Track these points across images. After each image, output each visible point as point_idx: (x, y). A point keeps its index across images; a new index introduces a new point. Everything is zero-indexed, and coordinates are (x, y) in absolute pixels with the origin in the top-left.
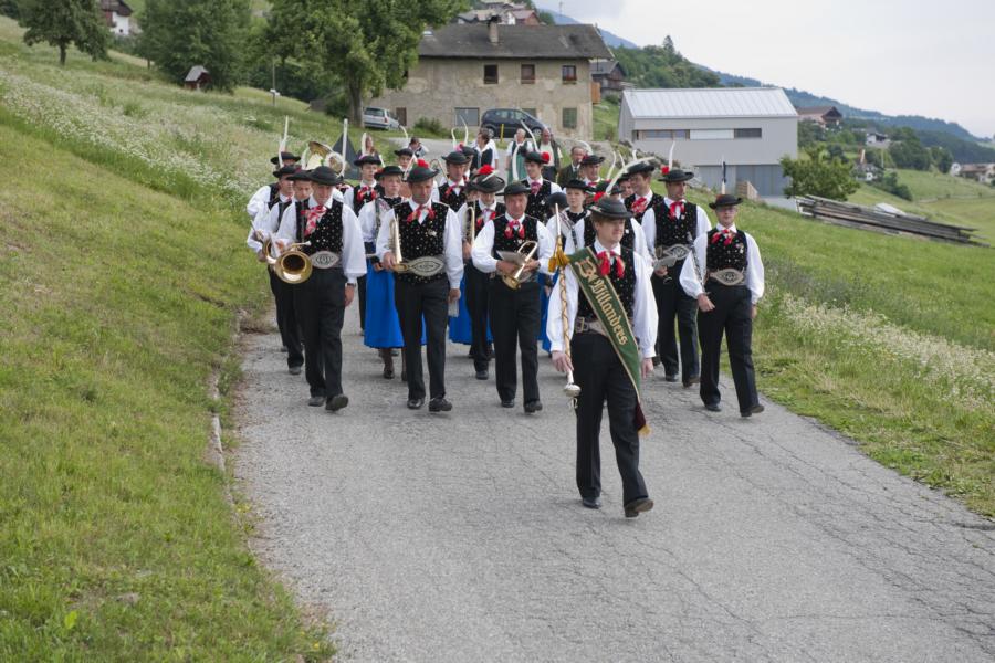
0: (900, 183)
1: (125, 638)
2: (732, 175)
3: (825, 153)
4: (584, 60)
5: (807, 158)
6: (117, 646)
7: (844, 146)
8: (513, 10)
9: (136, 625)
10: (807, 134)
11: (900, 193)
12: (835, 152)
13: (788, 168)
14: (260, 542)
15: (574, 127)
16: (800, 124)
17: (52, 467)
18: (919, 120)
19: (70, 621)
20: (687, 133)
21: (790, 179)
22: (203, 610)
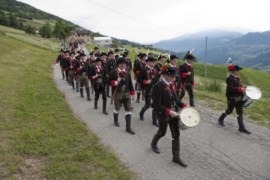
1: (42, 96)
2: (106, 46)
3: (115, 43)
4: (89, 34)
5: (113, 44)
6: (41, 97)
7: (117, 43)
8: (81, 29)
9: (43, 95)
10: (113, 41)
11: (123, 47)
13: (111, 45)
14: (57, 86)
15: (89, 41)
17: (32, 79)
18: (124, 40)
19: (35, 95)
20: (101, 42)
21: (111, 46)
22: (50, 93)
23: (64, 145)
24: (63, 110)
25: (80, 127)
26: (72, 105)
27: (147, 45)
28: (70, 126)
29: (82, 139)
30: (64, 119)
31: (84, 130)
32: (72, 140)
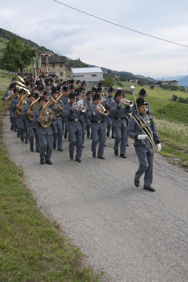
0: (121, 84)
2: (91, 83)
3: (108, 79)
4: (64, 63)
5: (105, 80)
7: (111, 77)
8: (50, 53)
10: (105, 75)
11: (121, 86)
12: (110, 79)
14: (9, 154)
15: (62, 75)
16: (103, 74)
18: (124, 72)
20: (83, 76)
23: (22, 266)
24: (21, 200)
25: (50, 232)
26: (36, 190)
27: (166, 82)
28: (32, 229)
29: (53, 255)
30: (23, 217)
31: (57, 238)
32: (36, 258)
